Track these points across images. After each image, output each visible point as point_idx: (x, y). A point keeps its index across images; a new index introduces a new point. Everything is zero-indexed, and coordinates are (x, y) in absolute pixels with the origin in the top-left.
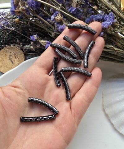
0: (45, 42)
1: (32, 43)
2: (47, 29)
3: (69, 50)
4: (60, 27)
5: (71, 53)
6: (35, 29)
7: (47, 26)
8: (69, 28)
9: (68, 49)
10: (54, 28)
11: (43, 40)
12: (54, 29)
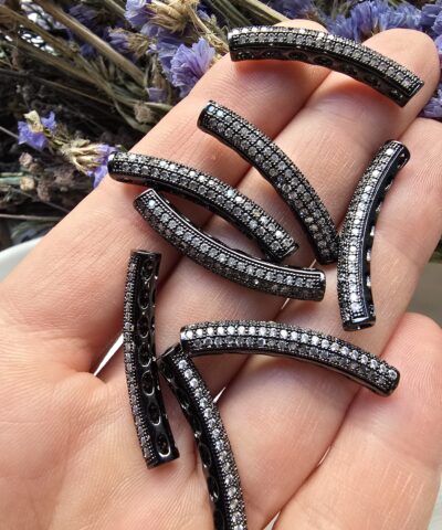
0: (91, 153)
1: (26, 159)
2: (108, 87)
3: (239, 200)
4: (180, 56)
5: (253, 224)
6: (48, 90)
7: (112, 69)
8: (235, 58)
9: (230, 193)
10: (145, 82)
11: (83, 142)
12: (150, 85)
